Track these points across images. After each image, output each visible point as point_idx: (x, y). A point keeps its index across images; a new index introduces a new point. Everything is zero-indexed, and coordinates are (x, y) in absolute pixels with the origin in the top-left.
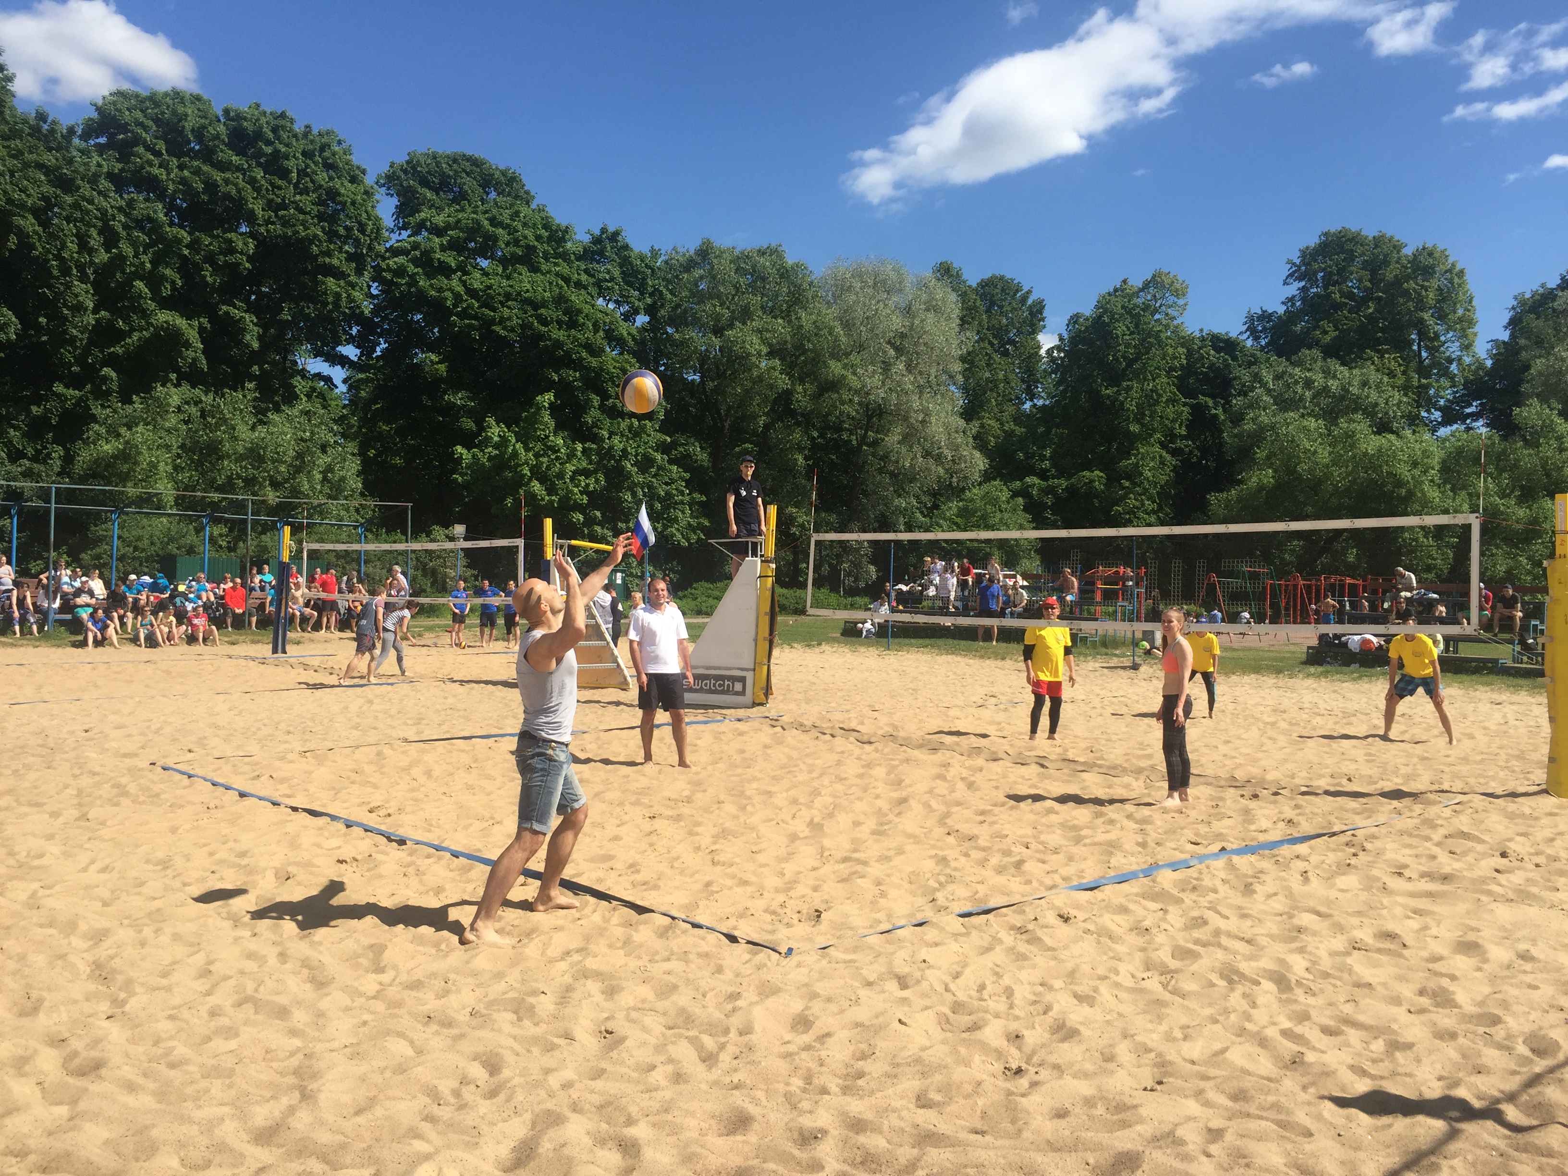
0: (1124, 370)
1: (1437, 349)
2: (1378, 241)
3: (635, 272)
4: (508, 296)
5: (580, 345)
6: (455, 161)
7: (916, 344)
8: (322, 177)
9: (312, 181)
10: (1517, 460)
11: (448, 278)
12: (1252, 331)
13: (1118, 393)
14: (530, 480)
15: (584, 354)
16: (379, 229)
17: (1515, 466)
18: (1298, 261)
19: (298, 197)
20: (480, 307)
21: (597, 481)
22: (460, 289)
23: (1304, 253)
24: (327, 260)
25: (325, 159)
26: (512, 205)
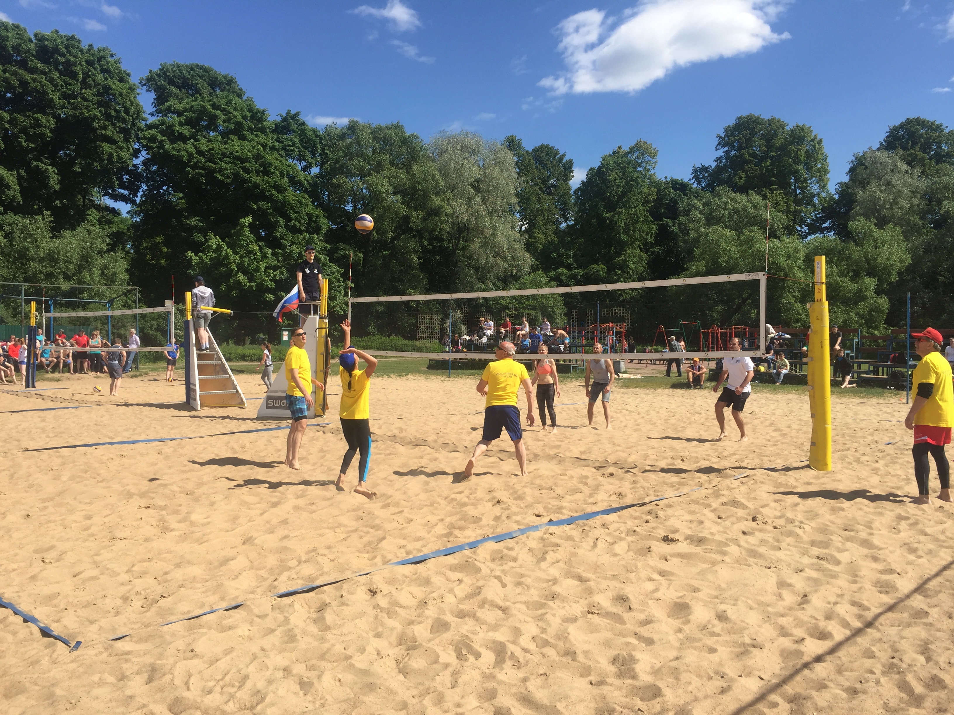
0: (617, 202)
1: (806, 188)
2: (771, 122)
3: (309, 140)
4: (224, 155)
5: (271, 186)
6: (192, 69)
7: (489, 186)
8: (100, 77)
9: (94, 81)
10: (851, 254)
11: (185, 142)
12: (697, 178)
13: (613, 216)
14: (237, 272)
15: (274, 192)
16: (138, 112)
17: (849, 258)
18: (723, 135)
19: (84, 91)
20: (205, 162)
21: (282, 273)
22: (192, 150)
23: (726, 130)
24: (104, 132)
25: (101, 66)
26: (227, 97)
